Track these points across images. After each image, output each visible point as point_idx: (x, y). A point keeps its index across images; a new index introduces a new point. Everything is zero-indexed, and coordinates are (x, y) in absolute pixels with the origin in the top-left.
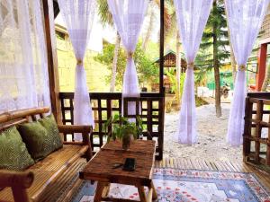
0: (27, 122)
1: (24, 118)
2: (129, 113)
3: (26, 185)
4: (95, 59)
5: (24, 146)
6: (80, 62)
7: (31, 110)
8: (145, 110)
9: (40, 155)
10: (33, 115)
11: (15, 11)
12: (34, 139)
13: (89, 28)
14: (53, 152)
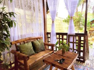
0: (35, 41)
1: (34, 39)
2: (70, 41)
3: (27, 60)
4: (63, 21)
5: (32, 48)
6: (53, 22)
7: (37, 37)
8: (77, 40)
9: (37, 51)
10: (37, 39)
11: (34, 7)
12: (36, 46)
13: (57, 10)
14: (41, 51)
